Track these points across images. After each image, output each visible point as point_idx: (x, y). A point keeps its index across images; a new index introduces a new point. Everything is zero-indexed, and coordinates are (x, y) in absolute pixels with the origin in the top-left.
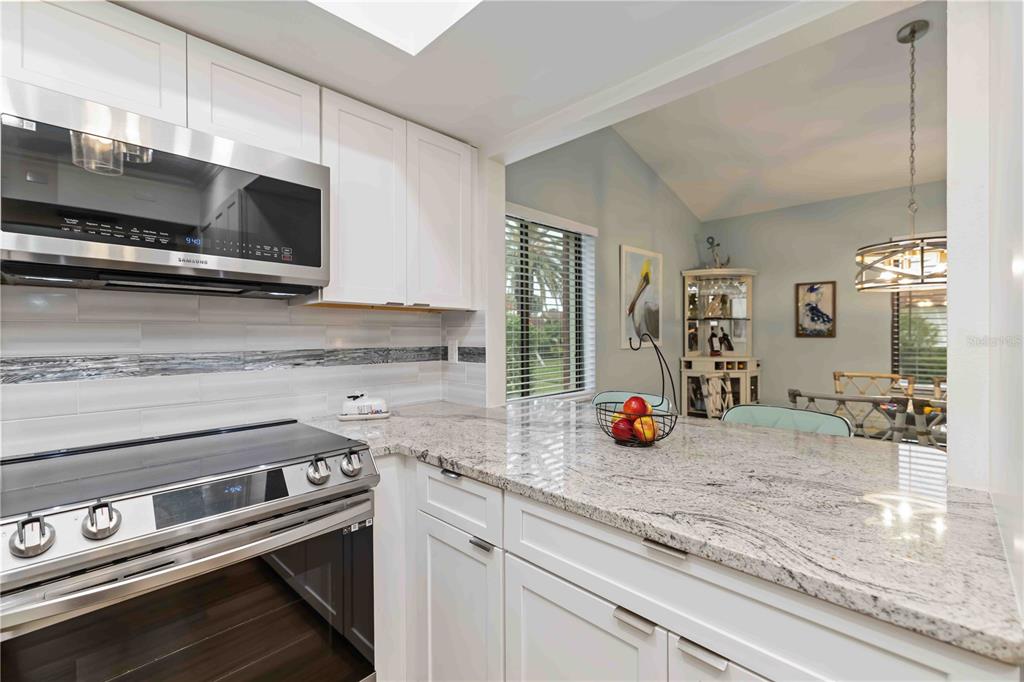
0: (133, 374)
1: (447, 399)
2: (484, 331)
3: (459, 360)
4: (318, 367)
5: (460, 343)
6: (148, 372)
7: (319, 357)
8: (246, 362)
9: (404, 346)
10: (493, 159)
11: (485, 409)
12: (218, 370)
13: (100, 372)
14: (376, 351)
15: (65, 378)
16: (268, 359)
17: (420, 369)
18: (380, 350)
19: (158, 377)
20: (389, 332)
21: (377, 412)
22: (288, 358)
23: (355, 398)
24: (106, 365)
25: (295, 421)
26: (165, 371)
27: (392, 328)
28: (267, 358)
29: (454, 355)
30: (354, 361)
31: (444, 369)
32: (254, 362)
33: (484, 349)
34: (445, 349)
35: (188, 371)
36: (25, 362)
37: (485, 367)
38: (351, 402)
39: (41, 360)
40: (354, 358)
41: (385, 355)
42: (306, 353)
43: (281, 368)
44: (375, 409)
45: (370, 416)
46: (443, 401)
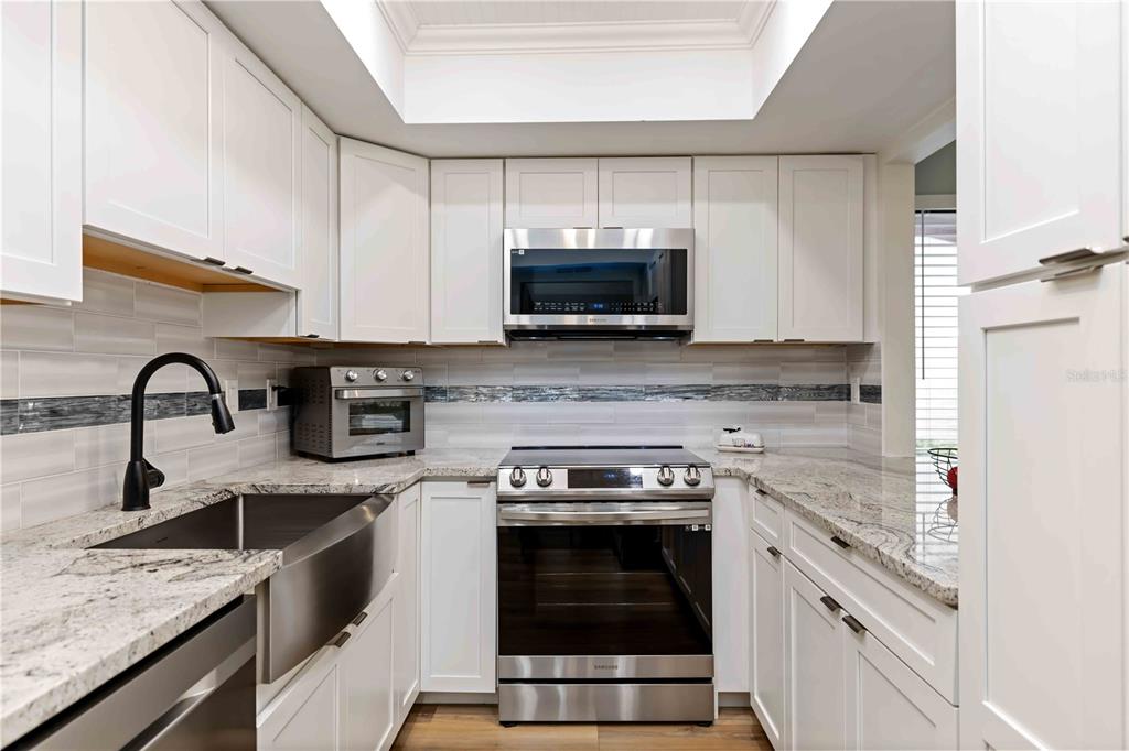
0: (575, 399)
1: (851, 445)
2: (880, 367)
3: (861, 400)
4: (706, 401)
5: (862, 380)
6: (583, 398)
7: (705, 392)
8: (647, 394)
9: (796, 383)
10: (894, 163)
11: (880, 457)
12: (627, 400)
13: (558, 397)
14: (763, 387)
15: (541, 400)
16: (663, 393)
17: (817, 409)
18: (769, 387)
19: (589, 402)
20: (779, 368)
21: (749, 446)
22: (679, 392)
23: (731, 431)
24: (561, 394)
25: (681, 447)
26: (593, 398)
27: (782, 364)
28: (663, 391)
29: (856, 394)
30: (741, 397)
31: (849, 410)
32: (652, 394)
33: (880, 388)
34: (848, 388)
35: (607, 399)
36: (525, 389)
37: (880, 409)
38: (727, 434)
39: (531, 388)
40: (740, 394)
41: (774, 392)
42: (694, 388)
43: (673, 400)
44: (748, 442)
45: (742, 449)
46: (848, 448)
